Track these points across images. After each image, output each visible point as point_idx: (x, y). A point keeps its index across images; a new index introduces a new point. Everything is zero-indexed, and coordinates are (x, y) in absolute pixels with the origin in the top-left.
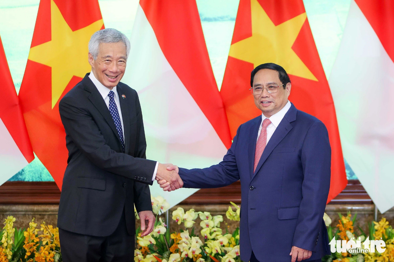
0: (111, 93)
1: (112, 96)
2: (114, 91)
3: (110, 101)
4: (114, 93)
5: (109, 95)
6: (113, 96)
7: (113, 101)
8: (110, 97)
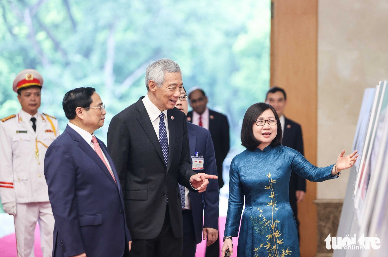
0: (162, 114)
1: (162, 117)
2: (164, 113)
3: (160, 121)
4: (164, 114)
5: (159, 116)
6: (164, 117)
7: (163, 121)
8: (161, 118)
